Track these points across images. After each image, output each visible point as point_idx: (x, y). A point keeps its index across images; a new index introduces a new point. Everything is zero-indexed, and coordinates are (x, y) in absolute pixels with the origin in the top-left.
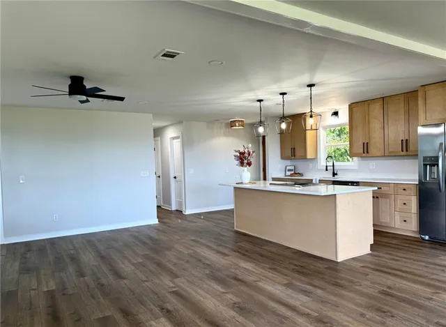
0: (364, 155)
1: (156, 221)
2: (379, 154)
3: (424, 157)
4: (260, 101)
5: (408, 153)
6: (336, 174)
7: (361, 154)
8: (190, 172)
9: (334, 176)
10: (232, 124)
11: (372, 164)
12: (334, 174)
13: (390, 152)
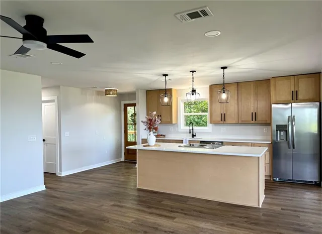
0: (222, 122)
1: (42, 188)
2: (234, 122)
3: (277, 125)
4: (165, 75)
5: (256, 122)
6: (195, 136)
7: (219, 121)
8: (66, 134)
9: (193, 137)
10: (107, 92)
11: (223, 128)
12: (193, 136)
13: (242, 121)
